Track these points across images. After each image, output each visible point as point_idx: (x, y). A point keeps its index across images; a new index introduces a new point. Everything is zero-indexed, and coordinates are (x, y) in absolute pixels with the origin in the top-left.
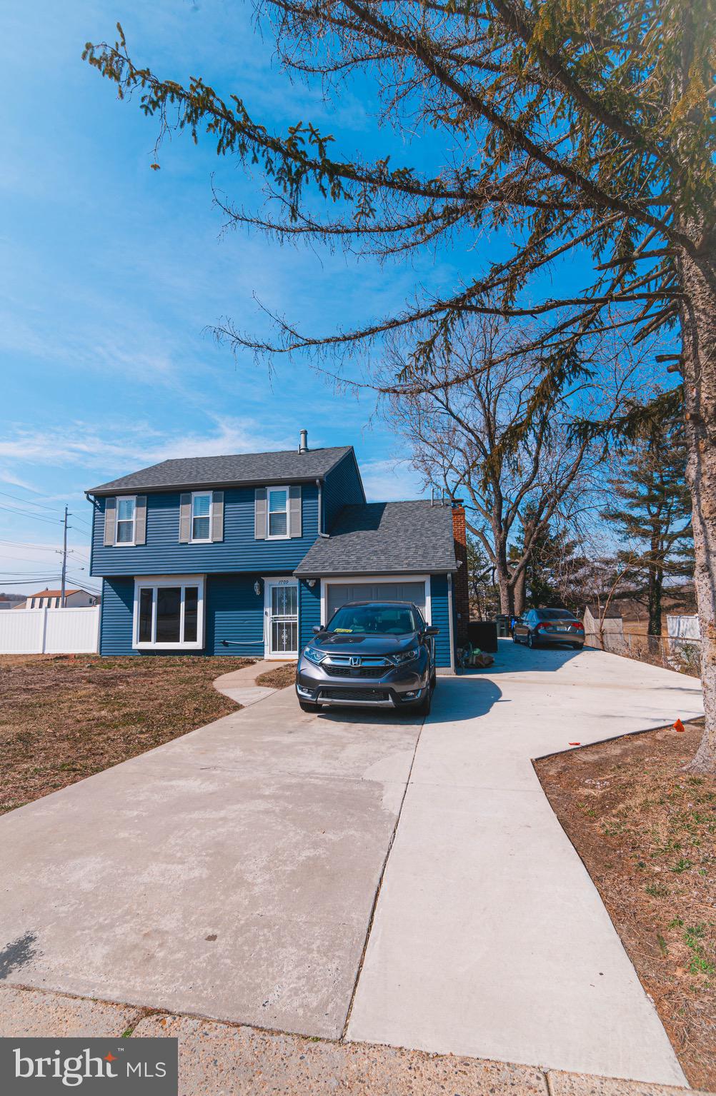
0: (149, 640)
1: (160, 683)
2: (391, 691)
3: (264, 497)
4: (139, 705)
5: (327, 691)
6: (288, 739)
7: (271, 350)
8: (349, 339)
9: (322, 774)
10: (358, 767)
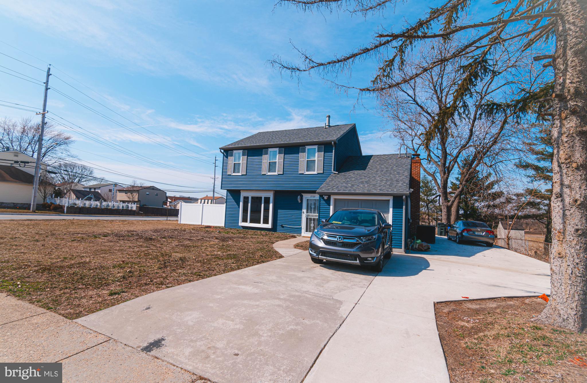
0: (247, 222)
1: (248, 242)
2: (359, 256)
3: (304, 152)
4: (236, 251)
5: (324, 253)
6: (300, 274)
7: (299, 70)
8: (341, 61)
9: (313, 293)
10: (332, 292)
